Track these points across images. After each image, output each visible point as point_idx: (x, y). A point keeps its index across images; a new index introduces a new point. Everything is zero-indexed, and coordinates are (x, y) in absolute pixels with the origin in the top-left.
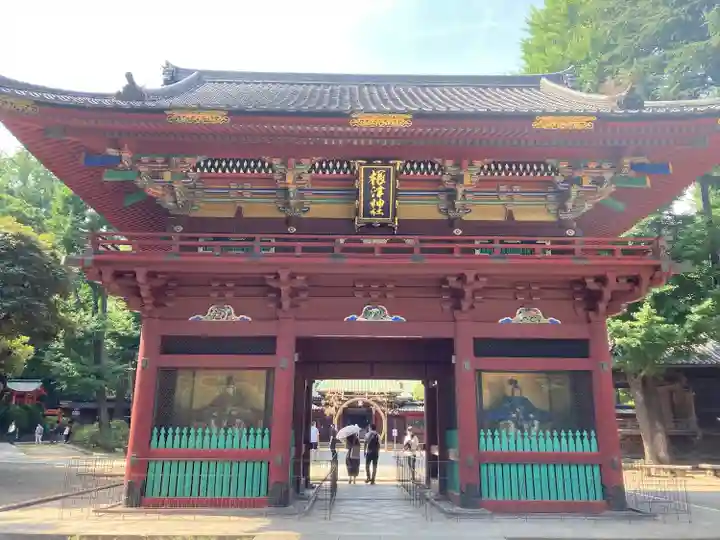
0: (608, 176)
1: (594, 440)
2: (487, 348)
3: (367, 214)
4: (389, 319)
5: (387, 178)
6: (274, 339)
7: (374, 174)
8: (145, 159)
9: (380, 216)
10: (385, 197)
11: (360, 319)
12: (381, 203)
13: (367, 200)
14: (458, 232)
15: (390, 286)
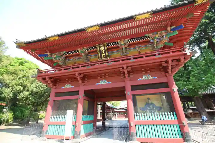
0: (164, 35)
1: (175, 116)
2: (134, 88)
3: (101, 58)
4: (107, 83)
5: (104, 48)
6: (78, 91)
7: (101, 47)
8: (53, 54)
9: (105, 58)
10: (105, 53)
11: (100, 84)
12: (104, 54)
13: (101, 54)
15: (107, 74)
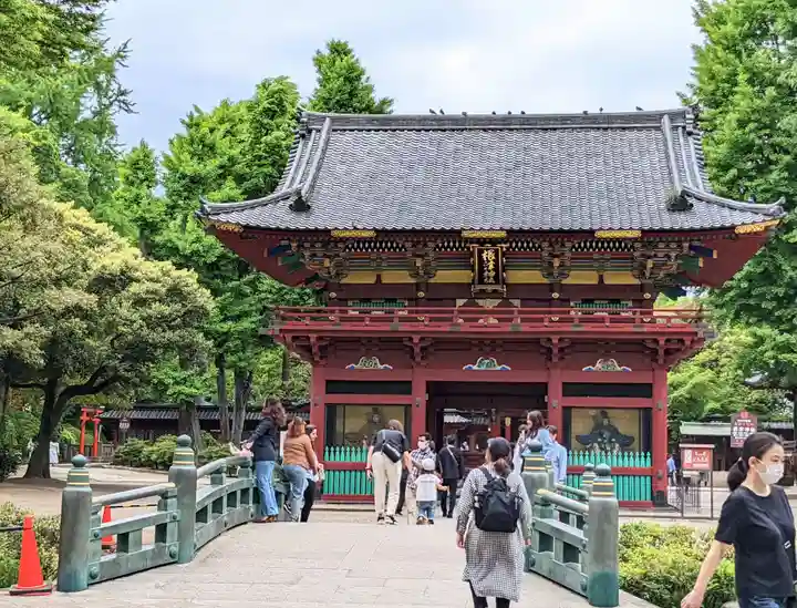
0: (673, 255)
1: (648, 458)
2: (570, 389)
3: (481, 281)
4: (499, 368)
5: (497, 256)
6: (409, 383)
7: (486, 253)
8: (307, 245)
10: (495, 270)
11: (475, 367)
12: (493, 274)
13: (481, 271)
14: (556, 295)
